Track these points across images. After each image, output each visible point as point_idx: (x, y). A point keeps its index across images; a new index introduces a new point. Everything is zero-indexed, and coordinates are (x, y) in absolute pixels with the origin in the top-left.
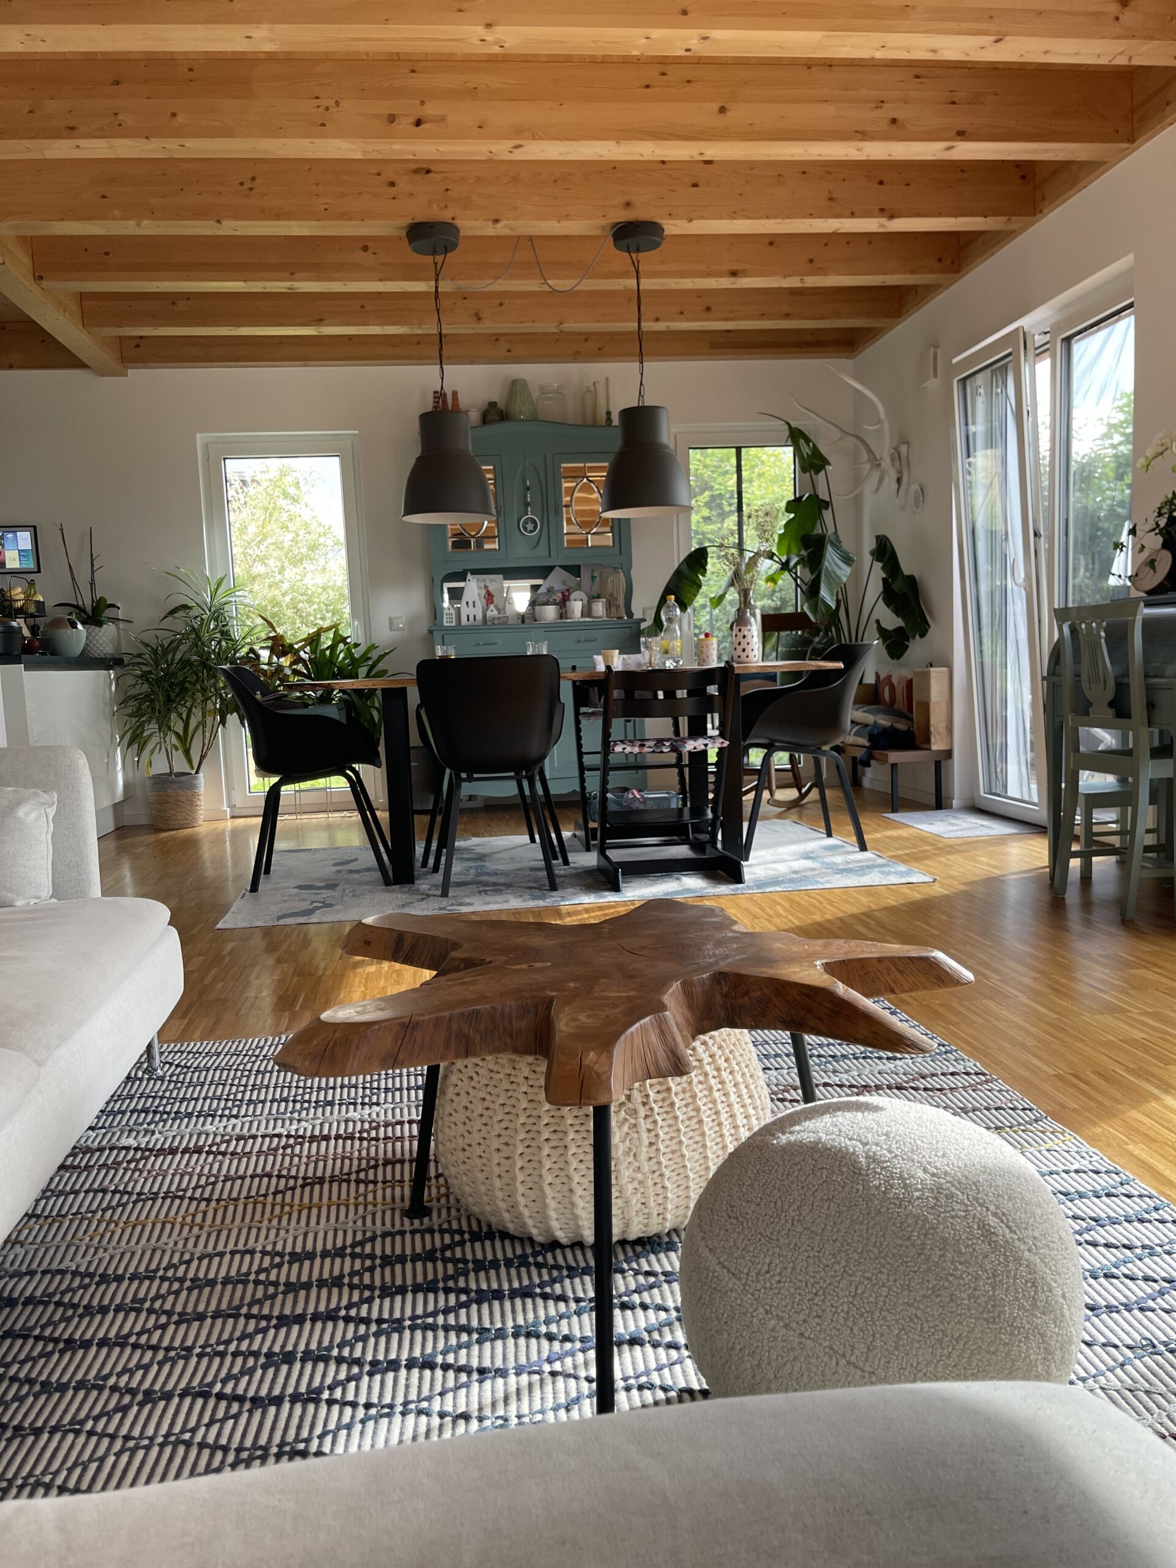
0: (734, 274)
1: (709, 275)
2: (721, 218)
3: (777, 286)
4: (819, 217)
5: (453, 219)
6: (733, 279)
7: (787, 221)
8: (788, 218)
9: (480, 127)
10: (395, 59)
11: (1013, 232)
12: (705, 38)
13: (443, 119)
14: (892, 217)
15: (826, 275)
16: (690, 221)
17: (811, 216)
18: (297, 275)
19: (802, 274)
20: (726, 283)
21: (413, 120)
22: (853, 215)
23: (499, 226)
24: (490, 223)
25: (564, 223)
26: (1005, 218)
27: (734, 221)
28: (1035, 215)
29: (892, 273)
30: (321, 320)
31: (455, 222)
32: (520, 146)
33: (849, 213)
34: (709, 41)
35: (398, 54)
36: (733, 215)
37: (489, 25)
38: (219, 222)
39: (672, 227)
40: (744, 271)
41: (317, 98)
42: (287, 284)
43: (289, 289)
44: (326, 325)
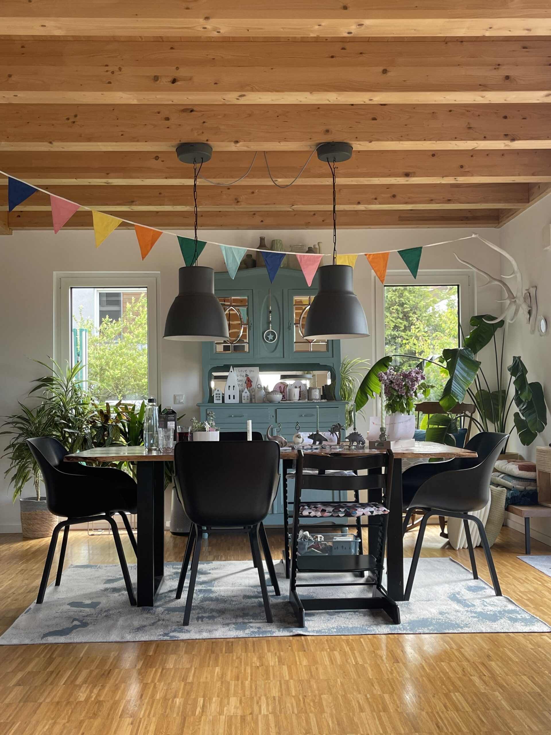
0: (407, 175)
1: (390, 176)
2: (392, 140)
3: (438, 182)
4: (462, 140)
5: (207, 140)
6: (407, 179)
7: (438, 142)
8: (439, 140)
9: (216, 84)
10: (160, 41)
12: (361, 25)
13: (191, 79)
14: (513, 140)
15: (472, 176)
16: (371, 142)
17: (456, 139)
18: (111, 175)
19: (456, 175)
20: (402, 181)
21: (170, 79)
22: (485, 138)
23: (238, 145)
24: (233, 144)
25: (282, 143)
27: (401, 142)
29: (519, 175)
30: (133, 202)
31: (208, 142)
32: (244, 95)
33: (483, 137)
34: (363, 27)
35: (161, 37)
36: (400, 139)
37: (207, 18)
38: (51, 143)
39: (358, 146)
40: (414, 173)
41: (107, 66)
42: (104, 180)
43: (106, 183)
44: (135, 205)
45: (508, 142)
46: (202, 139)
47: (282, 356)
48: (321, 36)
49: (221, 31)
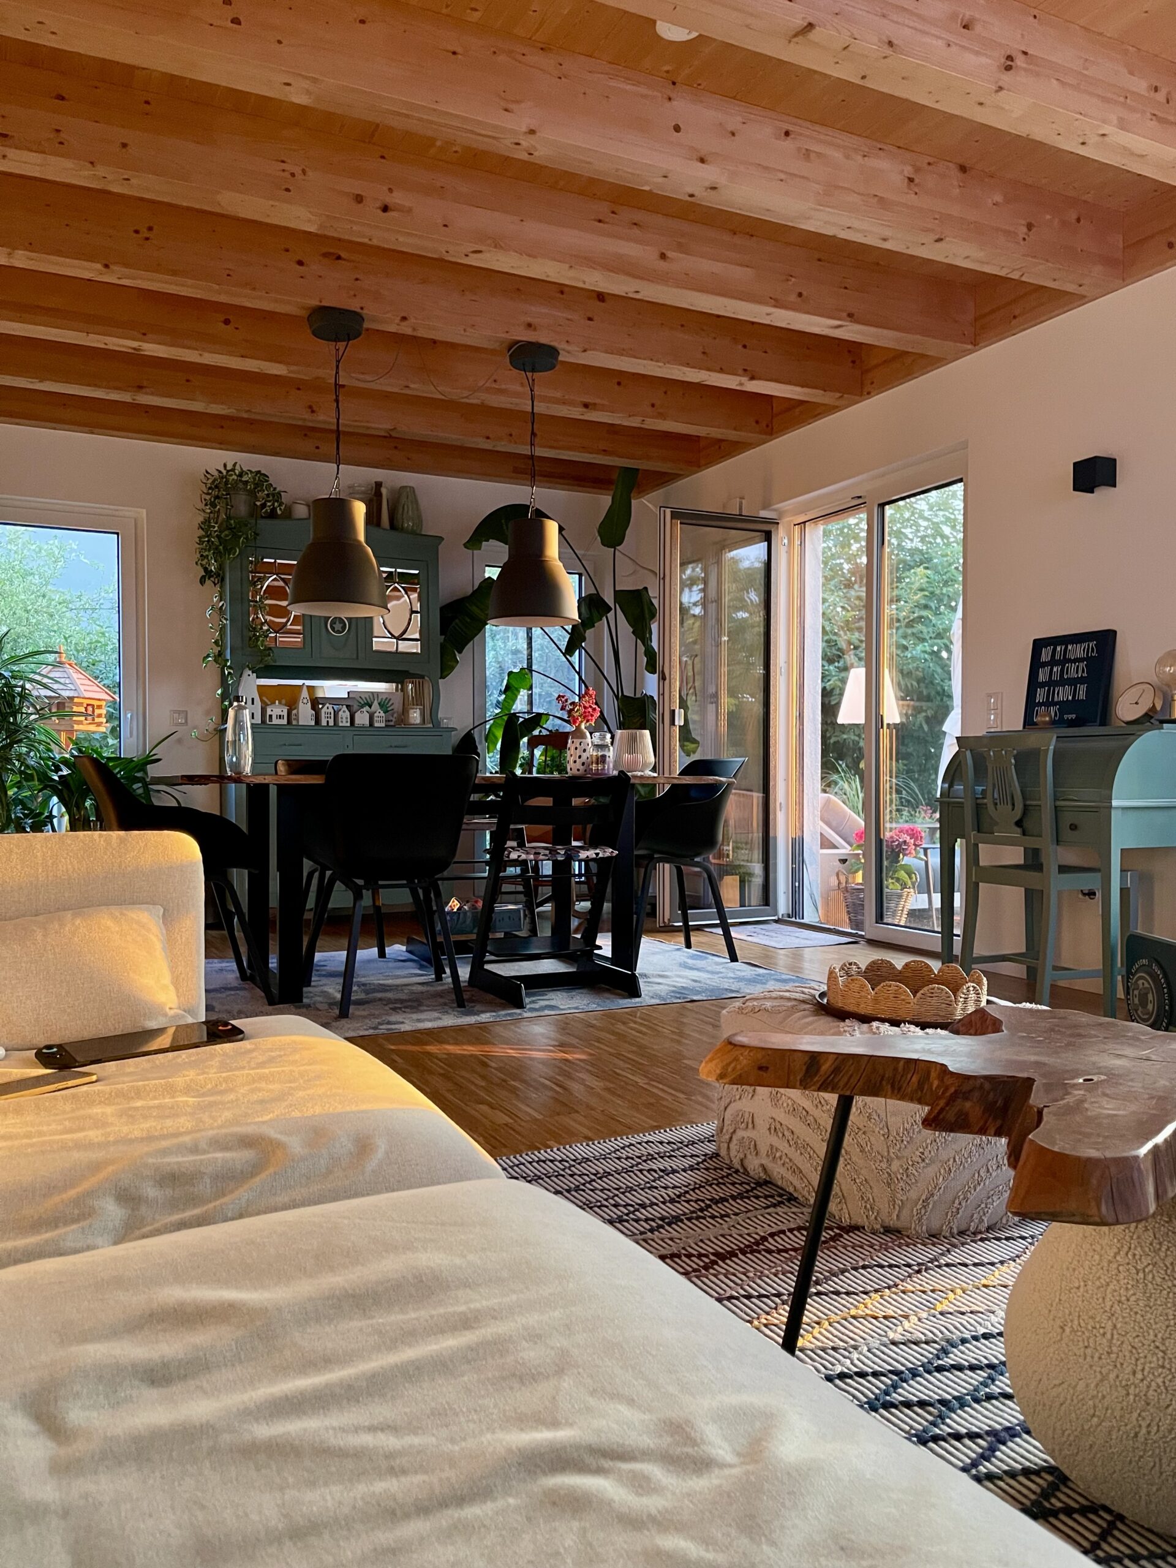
3: (616, 422)
4: (697, 367)
5: (363, 308)
6: (582, 412)
7: (668, 365)
8: (671, 362)
9: (446, 226)
11: (837, 407)
12: (713, 187)
13: (410, 210)
14: (752, 378)
15: (664, 419)
16: (586, 351)
18: (149, 336)
19: (647, 415)
20: (574, 414)
21: (380, 204)
22: (720, 370)
23: (404, 323)
24: (397, 320)
26: (838, 395)
28: (861, 395)
29: (719, 427)
30: (140, 387)
31: (362, 312)
32: (480, 252)
33: (719, 368)
37: (532, 130)
38: (106, 266)
39: (568, 355)
40: (595, 404)
41: (283, 162)
42: (135, 344)
43: (135, 349)
44: (146, 393)
45: (744, 379)
46: (354, 305)
47: (355, 656)
48: (655, 191)
49: (536, 154)
